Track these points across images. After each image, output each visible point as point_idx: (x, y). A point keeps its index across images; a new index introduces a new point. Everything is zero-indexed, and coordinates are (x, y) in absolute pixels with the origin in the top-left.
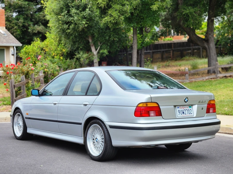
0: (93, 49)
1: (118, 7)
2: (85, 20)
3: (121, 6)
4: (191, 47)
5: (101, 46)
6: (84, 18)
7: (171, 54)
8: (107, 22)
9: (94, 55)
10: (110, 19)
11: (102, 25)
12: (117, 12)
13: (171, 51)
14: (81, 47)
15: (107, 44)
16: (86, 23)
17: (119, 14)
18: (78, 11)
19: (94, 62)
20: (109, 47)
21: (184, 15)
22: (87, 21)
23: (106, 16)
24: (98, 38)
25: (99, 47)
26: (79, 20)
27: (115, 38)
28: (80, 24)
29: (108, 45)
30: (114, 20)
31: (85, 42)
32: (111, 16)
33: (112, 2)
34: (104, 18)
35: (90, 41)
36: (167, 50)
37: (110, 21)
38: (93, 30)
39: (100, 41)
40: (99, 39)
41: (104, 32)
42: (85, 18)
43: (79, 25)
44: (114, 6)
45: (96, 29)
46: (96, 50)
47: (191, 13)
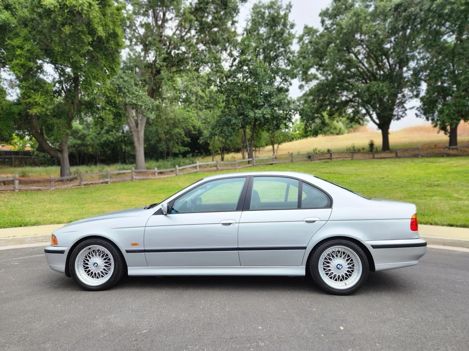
4: (2, 156)
21: (48, 125)
47: (56, 123)
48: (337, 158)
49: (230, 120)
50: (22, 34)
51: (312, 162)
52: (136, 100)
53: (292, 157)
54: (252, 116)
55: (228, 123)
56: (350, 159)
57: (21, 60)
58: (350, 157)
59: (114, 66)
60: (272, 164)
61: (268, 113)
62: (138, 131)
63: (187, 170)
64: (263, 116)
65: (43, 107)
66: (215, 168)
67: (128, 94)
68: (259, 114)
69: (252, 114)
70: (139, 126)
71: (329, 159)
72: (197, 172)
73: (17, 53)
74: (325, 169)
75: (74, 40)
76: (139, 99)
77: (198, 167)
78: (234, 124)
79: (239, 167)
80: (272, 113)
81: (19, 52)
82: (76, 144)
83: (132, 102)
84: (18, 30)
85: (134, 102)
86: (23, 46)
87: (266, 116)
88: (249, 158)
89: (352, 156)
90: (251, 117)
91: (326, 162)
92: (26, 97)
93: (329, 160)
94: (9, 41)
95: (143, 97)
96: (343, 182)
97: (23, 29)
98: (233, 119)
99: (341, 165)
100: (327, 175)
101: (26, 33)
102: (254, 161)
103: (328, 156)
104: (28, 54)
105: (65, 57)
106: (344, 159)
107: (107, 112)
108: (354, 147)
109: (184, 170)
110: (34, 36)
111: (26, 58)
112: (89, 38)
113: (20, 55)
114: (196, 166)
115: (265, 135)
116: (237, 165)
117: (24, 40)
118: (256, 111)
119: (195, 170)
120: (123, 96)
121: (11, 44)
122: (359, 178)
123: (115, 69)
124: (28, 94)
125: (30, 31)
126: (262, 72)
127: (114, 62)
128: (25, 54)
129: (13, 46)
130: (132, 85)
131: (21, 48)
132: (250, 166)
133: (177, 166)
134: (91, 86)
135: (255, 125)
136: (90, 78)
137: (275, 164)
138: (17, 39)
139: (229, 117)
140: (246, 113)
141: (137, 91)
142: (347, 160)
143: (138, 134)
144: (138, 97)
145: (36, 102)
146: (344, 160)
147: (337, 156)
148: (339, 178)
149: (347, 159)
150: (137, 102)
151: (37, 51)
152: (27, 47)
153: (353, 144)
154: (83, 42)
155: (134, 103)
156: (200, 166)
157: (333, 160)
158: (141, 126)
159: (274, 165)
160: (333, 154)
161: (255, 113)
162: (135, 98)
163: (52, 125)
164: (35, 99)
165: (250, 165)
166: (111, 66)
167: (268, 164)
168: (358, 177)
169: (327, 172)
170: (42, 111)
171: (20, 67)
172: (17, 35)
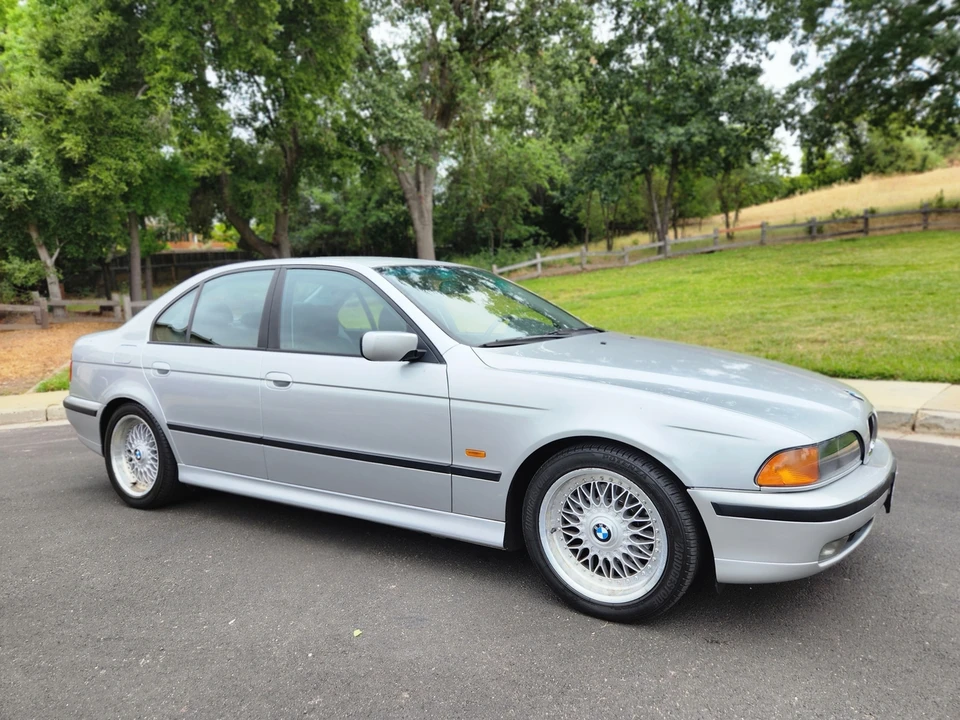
0: (43, 253)
1: (111, 162)
2: (25, 185)
3: (120, 162)
5: (63, 248)
6: (22, 180)
7: (174, 274)
8: (87, 193)
9: (47, 267)
10: (93, 186)
11: (70, 199)
12: (112, 172)
13: (173, 269)
14: (11, 249)
15: (78, 244)
16: (30, 194)
17: (116, 178)
18: (6, 163)
19: (49, 280)
20: (82, 251)
21: (243, 195)
22: (31, 187)
23: (82, 181)
24: (55, 229)
25: (58, 250)
26: (11, 184)
27: (99, 231)
28: (14, 194)
29: (80, 247)
30: (103, 189)
31: (20, 236)
32: (96, 179)
33: (96, 151)
34: (76, 184)
35: (34, 235)
36: (164, 265)
37: (94, 193)
38: (44, 211)
39: (59, 235)
40: (59, 232)
41: (71, 218)
42: (24, 181)
43: (11, 196)
44: (102, 160)
45: (51, 209)
46: (51, 256)
47: (255, 191)
48: (882, 229)
49: (612, 157)
50: (166, 19)
51: (814, 243)
52: (401, 130)
53: (763, 233)
54: (662, 141)
55: (604, 164)
56: (921, 228)
57: (166, 71)
58: (919, 225)
59: (340, 61)
60: (712, 252)
61: (701, 132)
62: (420, 198)
63: (519, 272)
64: (689, 140)
65: (216, 159)
66: (578, 268)
67: (384, 119)
68: (678, 136)
69: (660, 138)
70: (422, 186)
71: (861, 231)
72: (538, 277)
73: (159, 57)
74: (829, 258)
75: (248, 13)
76: (406, 127)
77: (539, 266)
78: (622, 165)
79: (632, 264)
80: (710, 131)
81: (161, 54)
82: (325, 232)
83: (391, 135)
84: (160, 11)
85: (396, 134)
86: (167, 41)
87: (696, 139)
88: (660, 240)
89: (926, 221)
90: (659, 144)
91: (847, 240)
92: (185, 143)
93: (861, 235)
94: (145, 36)
95: (415, 123)
96: (858, 285)
97: (169, 8)
98: (617, 153)
99: (882, 246)
100: (830, 270)
101: (173, 15)
102: (669, 248)
103: (860, 225)
104: (179, 58)
105: (239, 53)
106: (905, 230)
107: (346, 160)
108: (940, 200)
109: (513, 274)
110: (189, 18)
111: (175, 65)
112: (274, 7)
113: (164, 61)
114: (535, 266)
115: (705, 185)
116: (627, 259)
117: (171, 30)
118: (672, 130)
119: (535, 274)
120: (376, 125)
121: (148, 41)
122: (907, 275)
123: (343, 68)
124: (188, 136)
125: (181, 11)
126: (682, 33)
127: (339, 54)
128: (173, 58)
129: (152, 45)
130: (393, 101)
131: (165, 46)
132: (660, 260)
133: (495, 267)
134: (299, 108)
135: (674, 165)
136: (295, 93)
137: (721, 250)
138: (159, 29)
139: (609, 151)
140: (646, 136)
141: (403, 112)
142: (909, 232)
143: (420, 204)
144: (404, 123)
145: (201, 151)
146: (902, 233)
147: (887, 224)
148: (854, 275)
149: (912, 229)
150: (402, 135)
151: (193, 48)
152: (175, 43)
153: (942, 191)
154: (265, 17)
155: (396, 138)
156: (544, 265)
157: (871, 233)
158: (426, 187)
159: (715, 253)
160: (871, 221)
161: (669, 134)
162: (398, 127)
163: (250, 196)
164: (199, 145)
165: (661, 256)
166: (334, 61)
167: (702, 253)
168: (908, 273)
169: (833, 263)
170: (216, 169)
171: (166, 83)
172: (159, 22)
